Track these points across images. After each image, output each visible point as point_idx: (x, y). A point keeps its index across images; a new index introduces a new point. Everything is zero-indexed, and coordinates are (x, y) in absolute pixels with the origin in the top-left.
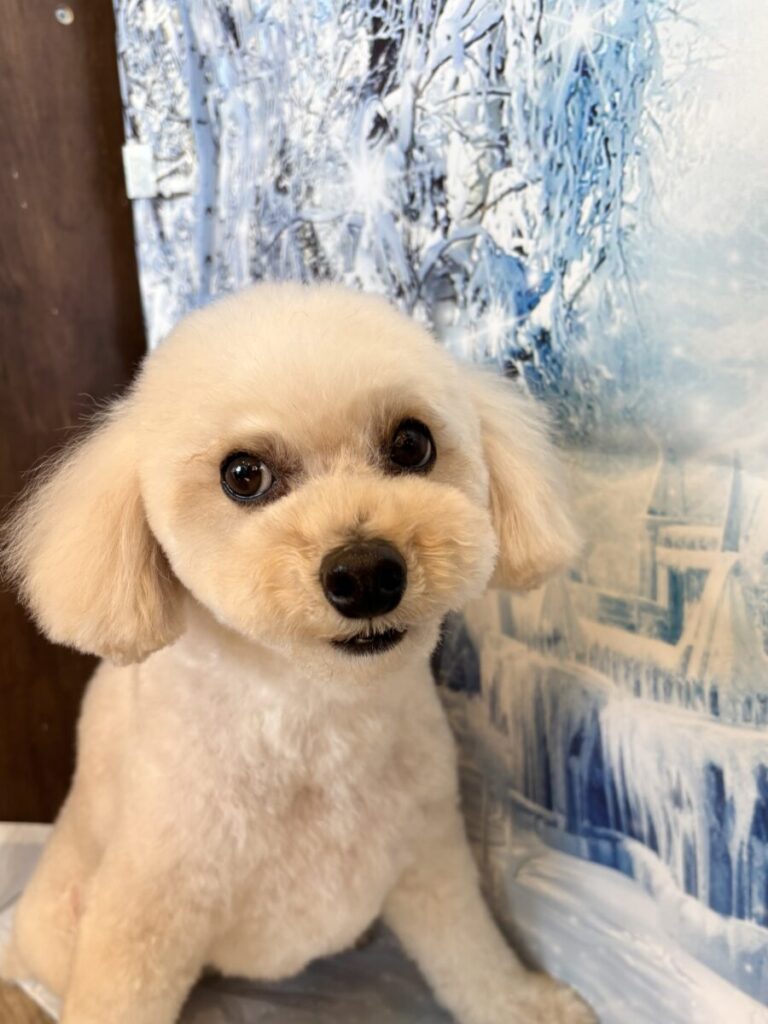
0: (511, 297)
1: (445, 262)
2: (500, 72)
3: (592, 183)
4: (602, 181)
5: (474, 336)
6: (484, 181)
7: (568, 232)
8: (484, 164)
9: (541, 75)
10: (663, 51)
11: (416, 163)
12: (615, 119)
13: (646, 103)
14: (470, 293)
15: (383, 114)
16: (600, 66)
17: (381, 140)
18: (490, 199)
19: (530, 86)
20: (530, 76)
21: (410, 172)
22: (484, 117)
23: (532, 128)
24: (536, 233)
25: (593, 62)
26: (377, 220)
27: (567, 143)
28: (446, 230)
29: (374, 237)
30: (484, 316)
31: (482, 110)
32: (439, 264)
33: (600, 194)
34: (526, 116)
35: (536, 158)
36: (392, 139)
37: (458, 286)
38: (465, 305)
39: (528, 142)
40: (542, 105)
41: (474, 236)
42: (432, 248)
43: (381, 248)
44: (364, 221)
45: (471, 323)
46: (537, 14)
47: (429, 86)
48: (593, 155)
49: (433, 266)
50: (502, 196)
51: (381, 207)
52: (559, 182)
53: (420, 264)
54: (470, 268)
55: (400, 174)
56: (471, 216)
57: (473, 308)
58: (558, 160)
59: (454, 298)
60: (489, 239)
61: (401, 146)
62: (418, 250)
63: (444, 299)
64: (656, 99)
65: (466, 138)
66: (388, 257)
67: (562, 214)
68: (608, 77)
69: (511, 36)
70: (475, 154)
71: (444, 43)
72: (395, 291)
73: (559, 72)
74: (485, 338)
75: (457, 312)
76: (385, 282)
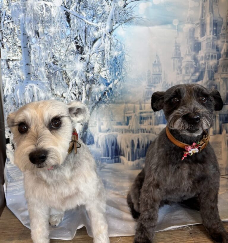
0: (105, 84)
1: (93, 79)
2: (104, 56)
3: (117, 71)
4: (119, 71)
5: (98, 88)
6: (100, 69)
7: (114, 76)
8: (101, 67)
9: (110, 58)
10: (126, 58)
11: (89, 65)
12: (120, 64)
13: (124, 63)
14: (97, 83)
15: (83, 58)
16: (118, 58)
17: (82, 61)
18: (101, 71)
19: (108, 58)
20: (108, 57)
21: (88, 66)
22: (101, 61)
23: (108, 63)
24: (108, 76)
25: (117, 57)
26: (80, 72)
27: (113, 66)
28: (94, 74)
29: (80, 74)
30: (100, 86)
31: (101, 60)
32: (92, 79)
33: (119, 72)
34: (108, 62)
35: (109, 67)
36: (85, 61)
37: (95, 82)
38: (96, 84)
39: (107, 65)
40: (110, 61)
41: (98, 76)
42: (91, 77)
43: (81, 76)
44: (78, 72)
45: (97, 87)
46: (110, 51)
47: (92, 56)
48: (117, 68)
49: (91, 79)
50: (103, 71)
51: (81, 70)
52: (112, 70)
53: (89, 79)
54: (97, 80)
55: (86, 66)
56: (98, 73)
57: (98, 85)
58: (112, 67)
59: (94, 83)
60: (101, 76)
61: (86, 63)
62: (89, 76)
63: (93, 83)
64: (125, 63)
65: (98, 63)
66: (82, 77)
67: (113, 74)
68: (119, 59)
69: (106, 52)
70: (99, 65)
71: (95, 51)
72: (83, 82)
73: (112, 58)
74: (100, 89)
75: (95, 85)
76: (81, 81)
